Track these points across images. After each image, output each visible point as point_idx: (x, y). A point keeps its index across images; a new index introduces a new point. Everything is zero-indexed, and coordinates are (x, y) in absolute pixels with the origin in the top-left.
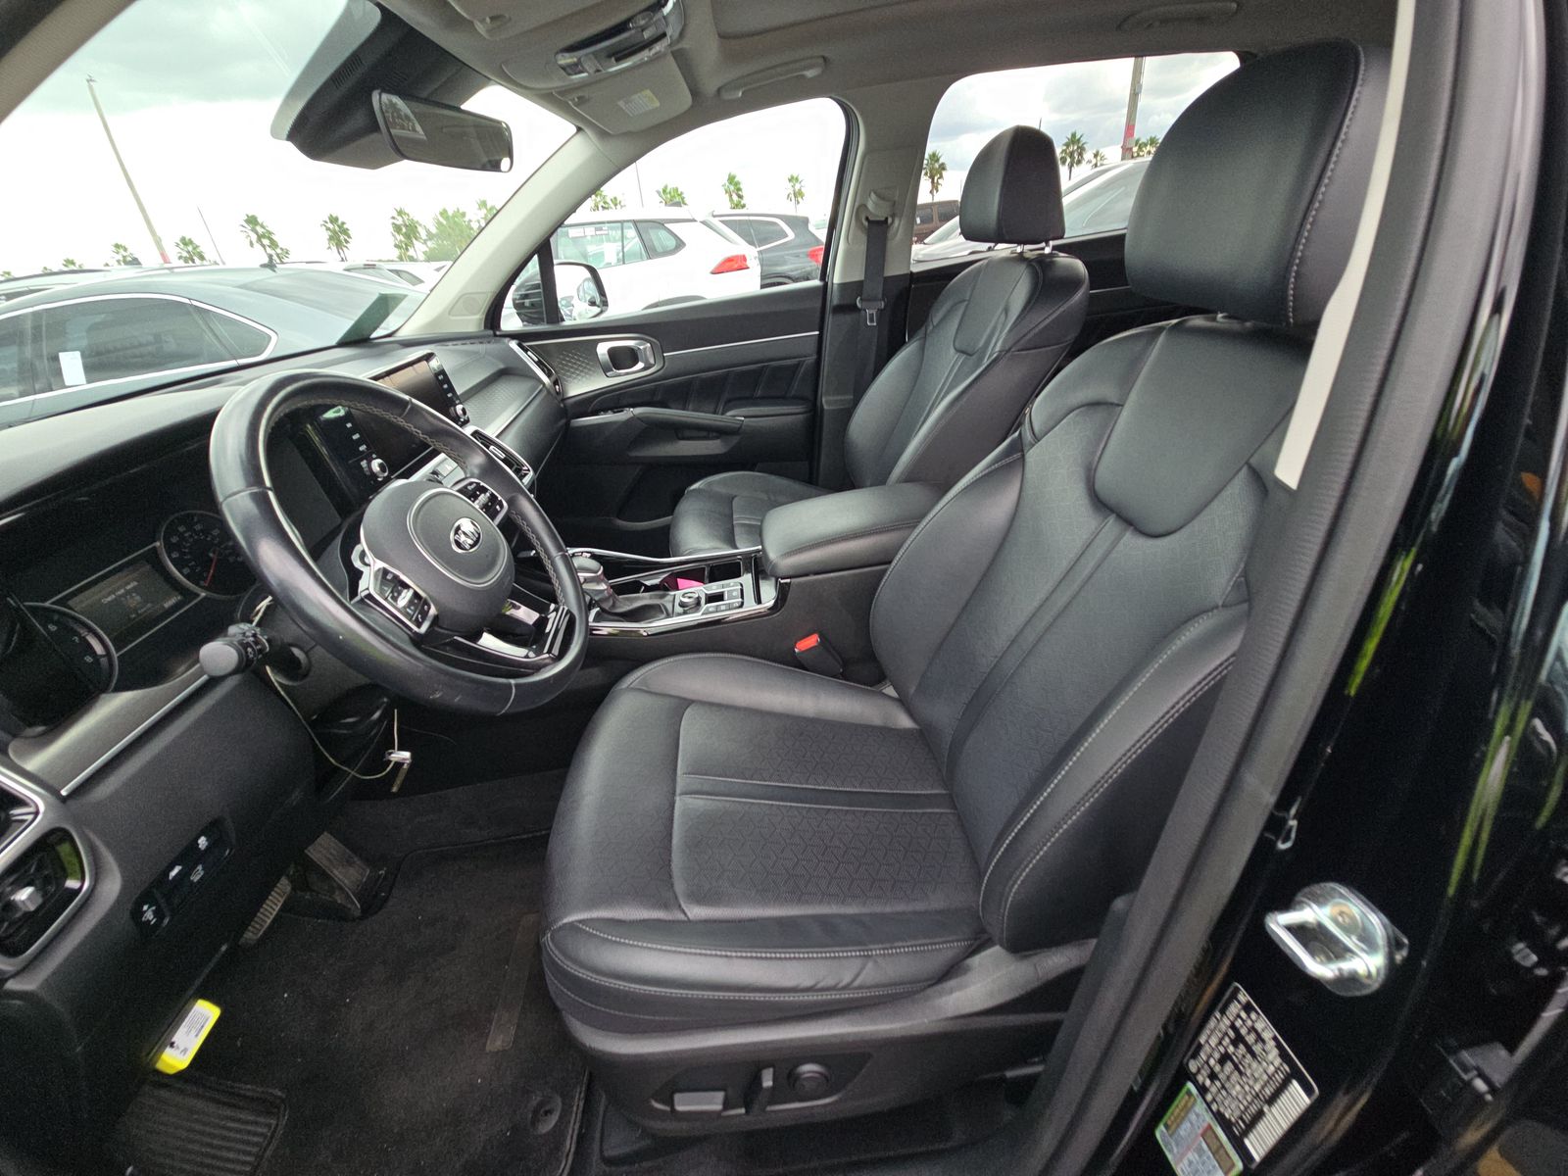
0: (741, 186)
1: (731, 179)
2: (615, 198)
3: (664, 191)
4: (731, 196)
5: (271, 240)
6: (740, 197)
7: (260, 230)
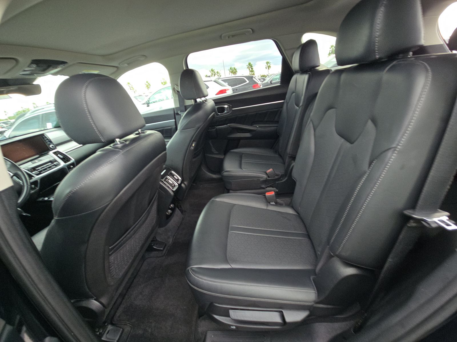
0: (252, 66)
1: (250, 64)
2: (218, 72)
3: (231, 69)
4: (249, 69)
5: (132, 88)
6: (252, 69)
7: (130, 86)
